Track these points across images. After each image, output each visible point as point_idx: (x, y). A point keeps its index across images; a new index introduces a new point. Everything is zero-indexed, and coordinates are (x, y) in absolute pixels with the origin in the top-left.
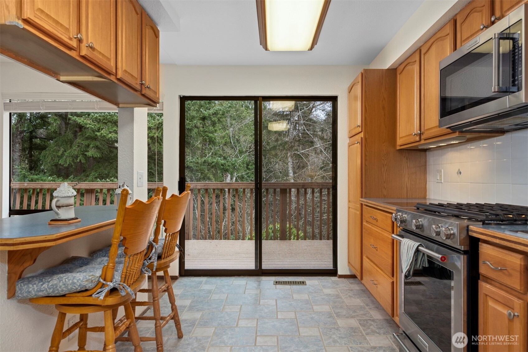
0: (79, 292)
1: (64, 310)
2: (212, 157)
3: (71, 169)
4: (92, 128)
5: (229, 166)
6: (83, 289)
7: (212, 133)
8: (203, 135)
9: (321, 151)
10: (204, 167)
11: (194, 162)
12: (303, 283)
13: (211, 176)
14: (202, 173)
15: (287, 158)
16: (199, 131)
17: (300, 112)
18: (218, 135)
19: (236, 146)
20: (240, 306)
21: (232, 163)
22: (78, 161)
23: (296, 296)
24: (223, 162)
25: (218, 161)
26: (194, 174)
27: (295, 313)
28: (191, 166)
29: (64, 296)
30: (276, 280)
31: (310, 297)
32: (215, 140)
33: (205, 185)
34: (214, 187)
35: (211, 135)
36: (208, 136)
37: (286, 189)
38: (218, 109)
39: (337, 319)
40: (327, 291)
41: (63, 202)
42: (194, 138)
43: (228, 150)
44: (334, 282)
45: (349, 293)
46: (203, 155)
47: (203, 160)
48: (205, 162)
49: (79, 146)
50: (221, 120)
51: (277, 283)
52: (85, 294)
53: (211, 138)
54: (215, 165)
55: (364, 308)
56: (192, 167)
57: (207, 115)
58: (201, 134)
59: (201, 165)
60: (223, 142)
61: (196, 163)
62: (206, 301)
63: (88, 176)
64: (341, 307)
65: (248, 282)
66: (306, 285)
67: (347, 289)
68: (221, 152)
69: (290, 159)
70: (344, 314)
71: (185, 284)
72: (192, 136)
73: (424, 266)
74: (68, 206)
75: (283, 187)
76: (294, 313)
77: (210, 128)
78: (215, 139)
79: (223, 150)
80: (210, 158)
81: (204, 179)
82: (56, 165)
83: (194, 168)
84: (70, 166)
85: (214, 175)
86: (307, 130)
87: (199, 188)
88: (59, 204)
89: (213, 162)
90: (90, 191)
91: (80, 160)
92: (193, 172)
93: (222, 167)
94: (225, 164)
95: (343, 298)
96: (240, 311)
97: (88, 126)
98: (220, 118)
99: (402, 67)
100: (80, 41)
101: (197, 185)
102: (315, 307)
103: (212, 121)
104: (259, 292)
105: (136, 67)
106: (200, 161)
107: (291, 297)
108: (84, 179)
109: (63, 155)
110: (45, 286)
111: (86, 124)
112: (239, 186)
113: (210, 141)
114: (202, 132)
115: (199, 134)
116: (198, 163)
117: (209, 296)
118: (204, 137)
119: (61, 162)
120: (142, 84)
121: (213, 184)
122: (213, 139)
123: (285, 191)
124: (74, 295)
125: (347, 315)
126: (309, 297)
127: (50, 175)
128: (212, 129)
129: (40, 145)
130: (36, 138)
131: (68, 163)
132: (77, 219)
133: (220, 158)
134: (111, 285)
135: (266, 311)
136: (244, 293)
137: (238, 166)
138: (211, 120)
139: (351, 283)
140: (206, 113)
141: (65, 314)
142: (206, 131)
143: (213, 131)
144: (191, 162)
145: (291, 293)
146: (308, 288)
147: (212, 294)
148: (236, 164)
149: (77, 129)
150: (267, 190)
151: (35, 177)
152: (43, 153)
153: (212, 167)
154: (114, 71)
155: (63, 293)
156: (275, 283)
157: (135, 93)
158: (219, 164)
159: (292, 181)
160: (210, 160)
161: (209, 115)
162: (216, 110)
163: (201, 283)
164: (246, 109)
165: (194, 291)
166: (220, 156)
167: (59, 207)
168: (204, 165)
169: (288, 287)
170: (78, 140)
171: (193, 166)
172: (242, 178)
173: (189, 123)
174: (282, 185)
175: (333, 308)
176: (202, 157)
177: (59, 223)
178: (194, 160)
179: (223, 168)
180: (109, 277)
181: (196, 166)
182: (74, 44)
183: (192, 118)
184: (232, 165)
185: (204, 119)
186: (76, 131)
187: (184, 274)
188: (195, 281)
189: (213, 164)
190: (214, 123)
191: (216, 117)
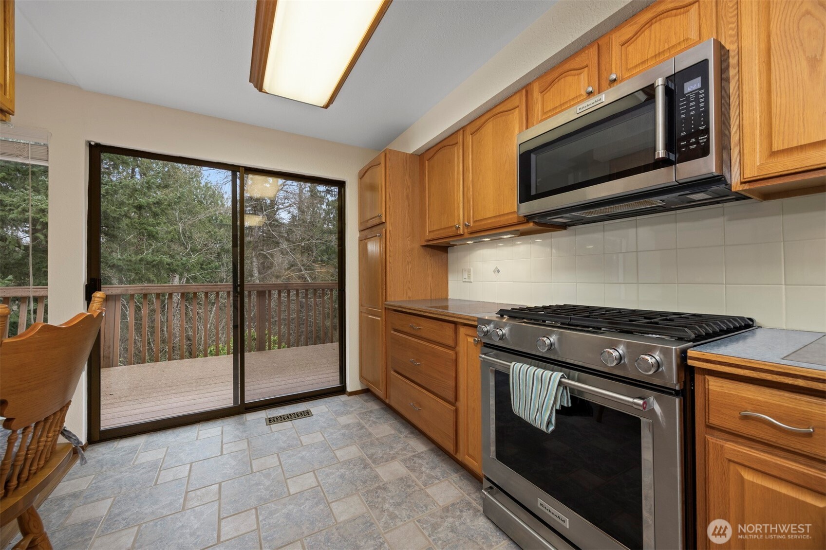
2: (152, 254)
5: (178, 266)
7: (153, 226)
8: (139, 228)
9: (287, 252)
10: (140, 266)
11: (124, 259)
12: (307, 413)
13: (152, 277)
14: (137, 274)
16: (131, 221)
17: (265, 213)
18: (161, 230)
19: (187, 243)
20: (217, 486)
21: (182, 263)
23: (305, 440)
24: (169, 260)
25: (162, 259)
26: (125, 275)
27: (314, 473)
28: (119, 264)
30: (269, 417)
31: (325, 436)
32: (156, 235)
33: (142, 289)
34: (159, 291)
35: (152, 228)
36: (146, 229)
37: (264, 292)
38: (163, 198)
39: (376, 467)
40: (343, 420)
42: (124, 231)
43: (176, 247)
44: (345, 404)
45: (370, 416)
46: (139, 251)
47: (139, 257)
48: (141, 260)
50: (166, 211)
51: (271, 421)
53: (152, 232)
54: (157, 264)
55: (399, 438)
56: (120, 266)
57: (145, 204)
58: (134, 225)
59: (135, 263)
60: (169, 237)
61: (127, 261)
62: (147, 493)
64: (372, 444)
65: (224, 429)
66: (312, 416)
67: (365, 410)
68: (166, 249)
69: (254, 259)
70: (381, 456)
71: (98, 461)
73: (566, 405)
75: (260, 289)
76: (312, 474)
77: (150, 220)
78: (157, 233)
79: (169, 247)
80: (150, 255)
81: (140, 280)
83: (124, 267)
85: (156, 275)
86: (272, 230)
87: (132, 292)
89: (153, 261)
92: (123, 272)
93: (168, 266)
94: (172, 263)
95: (367, 426)
96: (220, 499)
98: (165, 209)
99: (432, 152)
101: (127, 290)
102: (338, 453)
103: (152, 212)
104: (246, 444)
106: (134, 259)
107: (299, 443)
112: (198, 289)
113: (149, 236)
114: (137, 223)
115: (132, 226)
116: (130, 261)
117: (153, 479)
118: (140, 230)
121: (154, 288)
122: (154, 233)
123: (261, 294)
125: (385, 456)
126: (323, 436)
128: (153, 222)
133: (165, 256)
135: (267, 483)
136: (222, 454)
137: (190, 266)
138: (151, 210)
139: (366, 401)
140: (143, 200)
142: (144, 223)
143: (154, 223)
144: (120, 260)
145: (295, 435)
146: (316, 420)
147: (160, 470)
148: (189, 264)
150: (250, 292)
153: (153, 266)
156: (268, 423)
158: (163, 263)
159: (258, 282)
160: (150, 258)
161: (148, 204)
162: (159, 200)
163: (134, 450)
164: (199, 204)
165: (121, 473)
166: (165, 253)
168: (140, 264)
169: (288, 424)
171: (122, 264)
172: (195, 278)
173: (115, 210)
175: (362, 448)
176: (136, 254)
178: (125, 257)
179: (170, 268)
181: (128, 265)
183: (120, 204)
184: (182, 264)
185: (140, 208)
187: (98, 438)
188: (122, 448)
189: (154, 263)
190: (155, 215)
191: (159, 207)
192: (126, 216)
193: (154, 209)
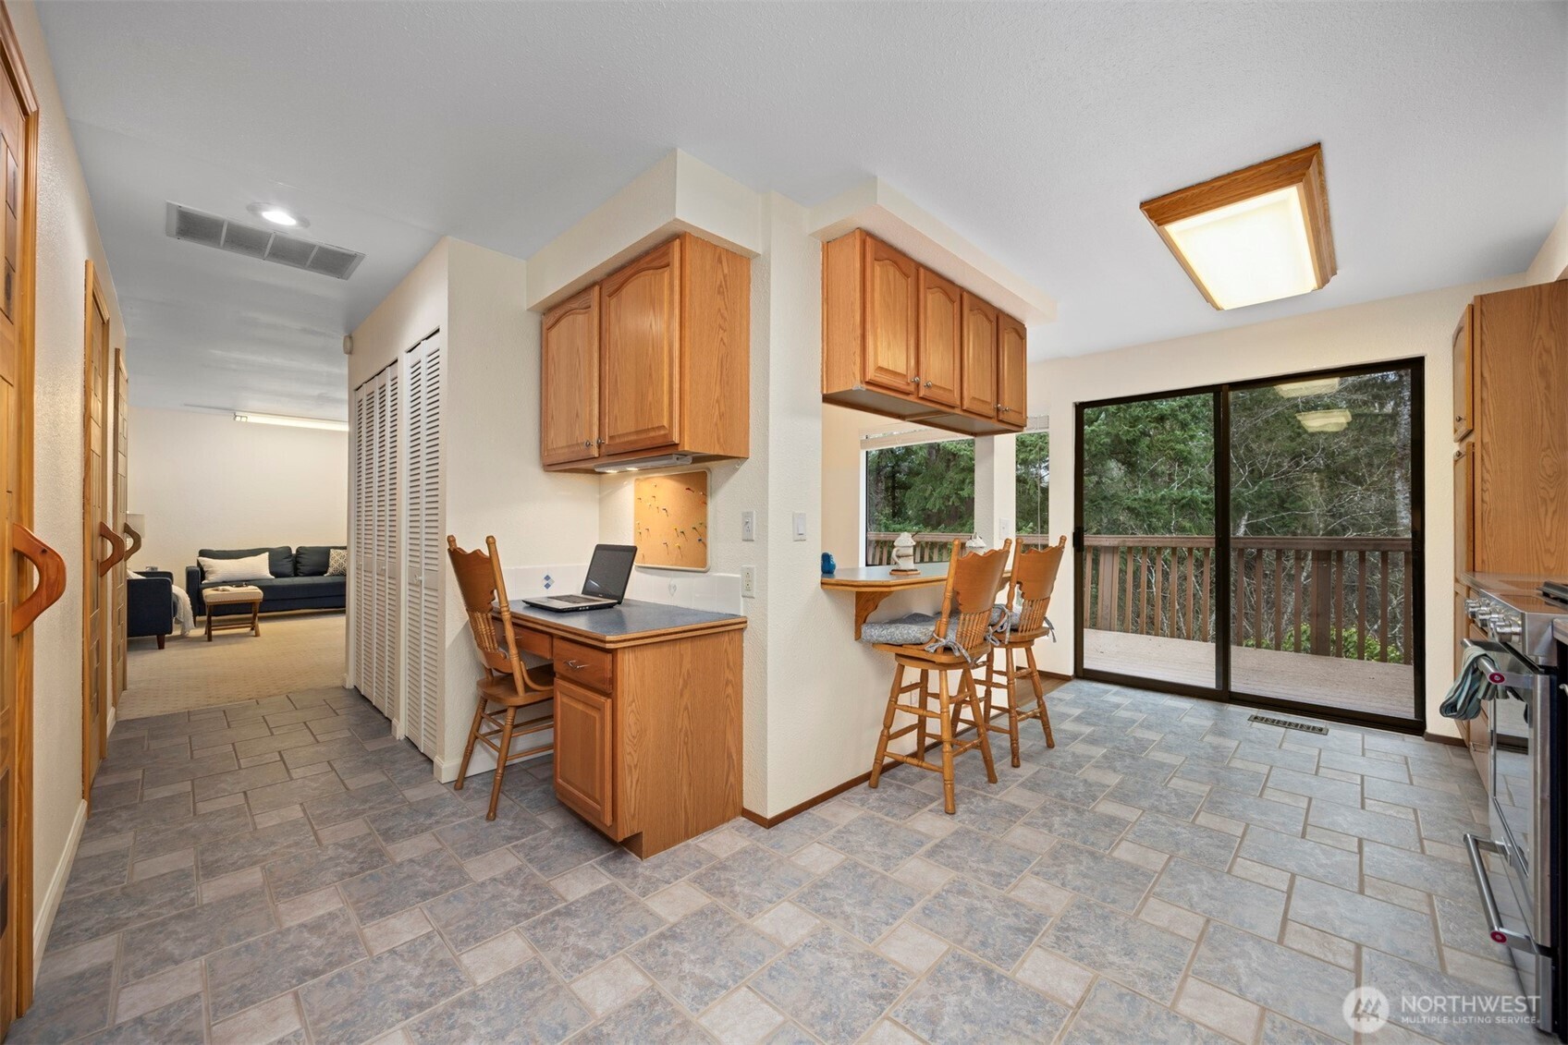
0: (914, 644)
1: (904, 661)
3: (944, 516)
4: (967, 455)
6: (918, 642)
11: (1140, 499)
12: (1321, 730)
15: (1393, 482)
22: (950, 503)
25: (1194, 495)
29: (901, 646)
30: (1258, 715)
31: (1323, 755)
35: (1181, 447)
36: (1174, 449)
41: (902, 552)
44: (1406, 743)
49: (951, 482)
51: (1256, 718)
52: (919, 647)
56: (1135, 508)
59: (1155, 504)
63: (964, 525)
66: (1325, 735)
71: (1083, 690)
72: (1138, 452)
74: (907, 556)
78: (1190, 453)
82: (924, 510)
84: (940, 511)
88: (900, 553)
89: (1183, 498)
90: (933, 545)
91: (953, 502)
93: (1204, 506)
97: (962, 453)
100: (918, 385)
102: (1324, 771)
105: (989, 388)
108: (959, 529)
109: (931, 494)
110: (885, 632)
111: (960, 451)
113: (1178, 458)
114: (1161, 442)
116: (1149, 500)
117: (1114, 711)
119: (929, 506)
120: (998, 410)
124: (910, 646)
125: (1400, 801)
126: (1320, 753)
127: (916, 524)
129: (904, 483)
130: (900, 473)
131: (937, 507)
132: (916, 570)
134: (943, 642)
138: (1177, 419)
141: (904, 666)
145: (1279, 741)
146: (1326, 741)
149: (951, 457)
151: (898, 526)
152: (909, 493)
154: (958, 403)
155: (900, 642)
156: (1252, 719)
157: (989, 421)
161: (1172, 410)
167: (899, 557)
170: (951, 474)
171: (1138, 506)
174: (1318, 544)
177: (899, 573)
180: (942, 633)
182: (912, 388)
183: (1135, 421)
186: (949, 460)
187: (1082, 676)
189: (1184, 501)
190: (1184, 426)
191: (1188, 412)
192: (1145, 434)
193: (1181, 417)
